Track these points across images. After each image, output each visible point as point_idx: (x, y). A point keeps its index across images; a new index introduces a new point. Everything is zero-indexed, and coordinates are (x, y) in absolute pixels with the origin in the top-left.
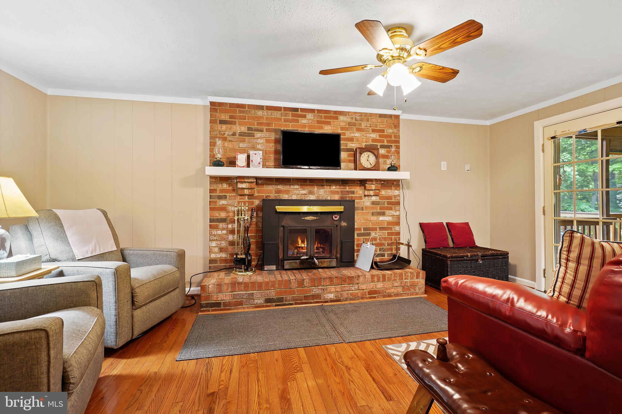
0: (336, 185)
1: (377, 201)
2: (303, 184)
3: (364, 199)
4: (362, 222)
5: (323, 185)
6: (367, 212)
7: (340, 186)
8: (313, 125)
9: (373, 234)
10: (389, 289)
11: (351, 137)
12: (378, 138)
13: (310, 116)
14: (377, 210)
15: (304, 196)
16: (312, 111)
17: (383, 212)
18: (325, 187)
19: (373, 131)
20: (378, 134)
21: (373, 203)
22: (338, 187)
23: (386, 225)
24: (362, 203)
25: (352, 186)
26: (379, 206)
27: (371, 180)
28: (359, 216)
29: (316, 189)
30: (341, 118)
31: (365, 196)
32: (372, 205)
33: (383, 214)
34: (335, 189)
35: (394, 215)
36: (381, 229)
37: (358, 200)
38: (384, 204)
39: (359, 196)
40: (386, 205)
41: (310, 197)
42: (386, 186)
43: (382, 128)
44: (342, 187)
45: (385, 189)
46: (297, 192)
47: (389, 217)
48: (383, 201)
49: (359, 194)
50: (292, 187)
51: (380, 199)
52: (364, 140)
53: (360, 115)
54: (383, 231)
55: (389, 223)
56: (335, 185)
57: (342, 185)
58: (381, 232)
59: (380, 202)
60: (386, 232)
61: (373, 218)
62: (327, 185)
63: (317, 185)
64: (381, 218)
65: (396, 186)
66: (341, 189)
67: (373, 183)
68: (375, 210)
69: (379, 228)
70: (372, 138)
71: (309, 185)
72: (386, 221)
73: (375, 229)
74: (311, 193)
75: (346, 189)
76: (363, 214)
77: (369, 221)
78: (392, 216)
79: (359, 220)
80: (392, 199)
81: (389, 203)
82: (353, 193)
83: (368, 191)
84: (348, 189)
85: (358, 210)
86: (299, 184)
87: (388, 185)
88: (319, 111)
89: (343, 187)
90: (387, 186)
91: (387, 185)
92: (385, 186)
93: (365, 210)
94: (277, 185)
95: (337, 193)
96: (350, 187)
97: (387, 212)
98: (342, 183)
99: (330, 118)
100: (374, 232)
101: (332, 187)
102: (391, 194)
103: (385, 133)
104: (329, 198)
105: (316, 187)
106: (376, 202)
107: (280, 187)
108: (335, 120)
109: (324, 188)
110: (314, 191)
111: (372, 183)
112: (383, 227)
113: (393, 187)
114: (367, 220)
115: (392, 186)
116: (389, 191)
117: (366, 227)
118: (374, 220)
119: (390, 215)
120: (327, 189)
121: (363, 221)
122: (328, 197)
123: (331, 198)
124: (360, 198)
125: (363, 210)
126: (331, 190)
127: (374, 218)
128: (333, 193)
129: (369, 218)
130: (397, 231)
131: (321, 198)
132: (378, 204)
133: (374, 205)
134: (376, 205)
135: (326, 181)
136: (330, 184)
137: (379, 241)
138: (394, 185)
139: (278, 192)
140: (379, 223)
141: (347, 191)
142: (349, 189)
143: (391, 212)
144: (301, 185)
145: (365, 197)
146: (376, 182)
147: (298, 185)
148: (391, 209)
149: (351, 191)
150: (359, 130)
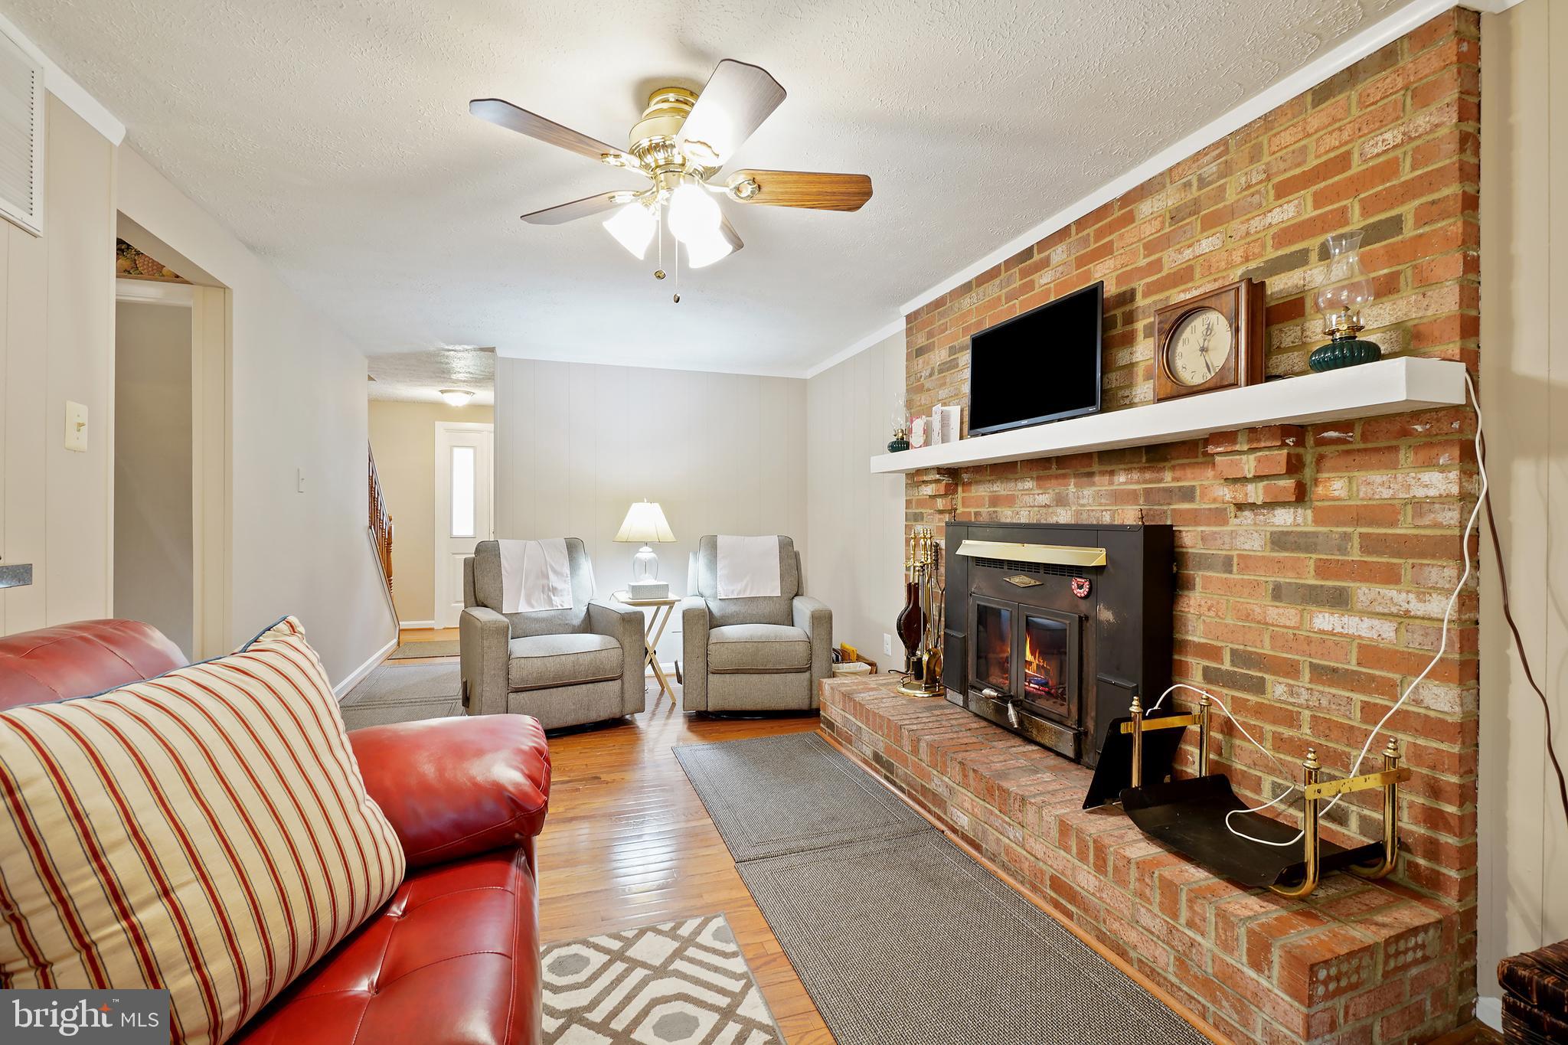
0: (1129, 470)
1: (1299, 529)
2: (1042, 473)
3: (1237, 521)
4: (1226, 625)
5: (1091, 474)
6: (1250, 582)
7: (1142, 470)
8: (1065, 280)
9: (1277, 689)
10: (1119, 919)
11: (1184, 266)
12: (1310, 213)
13: (1058, 254)
14: (1299, 575)
15: (1044, 510)
16: (1063, 234)
17: (1335, 588)
18: (1097, 479)
19: (1284, 190)
20: (1308, 194)
21: (1280, 540)
22: (1136, 476)
23: (1354, 661)
24: (1227, 539)
25: (1183, 466)
26: (1314, 556)
27: (1224, 436)
28: (1212, 593)
29: (1071, 488)
30: (1146, 208)
31: (1240, 507)
32: (1273, 550)
33: (1339, 600)
34: (1125, 483)
35: (1407, 614)
36: (1324, 674)
37: (1209, 525)
38: (1342, 550)
39: (1213, 506)
40: (1355, 555)
41: (1058, 516)
42: (1359, 450)
43: (1338, 148)
44: (1148, 475)
45: (1347, 468)
46: (1028, 499)
47: (1376, 622)
48: (1335, 529)
49: (1215, 500)
50: (1020, 485)
51: (1317, 521)
52: (1237, 256)
53: (1217, 152)
54: (1333, 691)
55: (1370, 653)
56: (1125, 470)
57: (1148, 468)
58: (1321, 688)
59: (1316, 534)
60: (1358, 697)
61: (1276, 611)
62: (1102, 473)
63: (1076, 476)
64: (1325, 620)
65: (1430, 445)
66: (1145, 482)
67: (1237, 447)
68: (1290, 574)
69: (1313, 667)
70: (1275, 230)
71: (1057, 477)
72: (1353, 638)
73: (1290, 670)
74: (1061, 501)
75: (1161, 480)
76: (1229, 587)
77: (1259, 622)
78: (1391, 615)
79: (1212, 614)
80: (1393, 524)
81: (1370, 544)
82: (1188, 494)
83: (1238, 486)
84: (1168, 479)
85: (1210, 568)
86: (1035, 474)
87: (1370, 445)
88: (1081, 223)
89: (1155, 475)
90: (1365, 450)
91: (1362, 446)
92: (1348, 452)
93: (1241, 571)
94: (992, 482)
95: (1130, 497)
96: (1178, 473)
97: (1364, 592)
98: (1148, 461)
99: (1111, 228)
100: (1281, 680)
101: (1116, 478)
102: (1386, 494)
103: (1356, 167)
104: (1107, 519)
105: (1072, 481)
106: (1291, 538)
107: (1000, 488)
108: (1124, 227)
109: (1093, 484)
110: (1067, 494)
111: (1229, 449)
112: (1335, 670)
113: (1402, 455)
114: (1247, 617)
115: (1395, 449)
116: (1377, 477)
117: (1242, 647)
118: (1283, 621)
119: (1380, 609)
120: (1102, 485)
121: (1229, 621)
122: (1104, 513)
123: (1113, 517)
124: (1218, 516)
125: (1231, 572)
126: (1115, 487)
127: (1285, 615)
128: (1120, 497)
129: (1258, 610)
130: (1432, 714)
131: (1085, 519)
132: (1310, 548)
133: (1286, 549)
134: (1293, 551)
135: (1099, 458)
136: (1109, 468)
137: (1308, 731)
138: (1411, 441)
139: (995, 501)
140: (1309, 641)
141: (1165, 490)
142: (1174, 479)
143: (1390, 592)
144: (1039, 478)
145: (1239, 513)
146: (1250, 441)
147: (1032, 478)
148: (1391, 577)
149: (1180, 488)
150: (1211, 223)
